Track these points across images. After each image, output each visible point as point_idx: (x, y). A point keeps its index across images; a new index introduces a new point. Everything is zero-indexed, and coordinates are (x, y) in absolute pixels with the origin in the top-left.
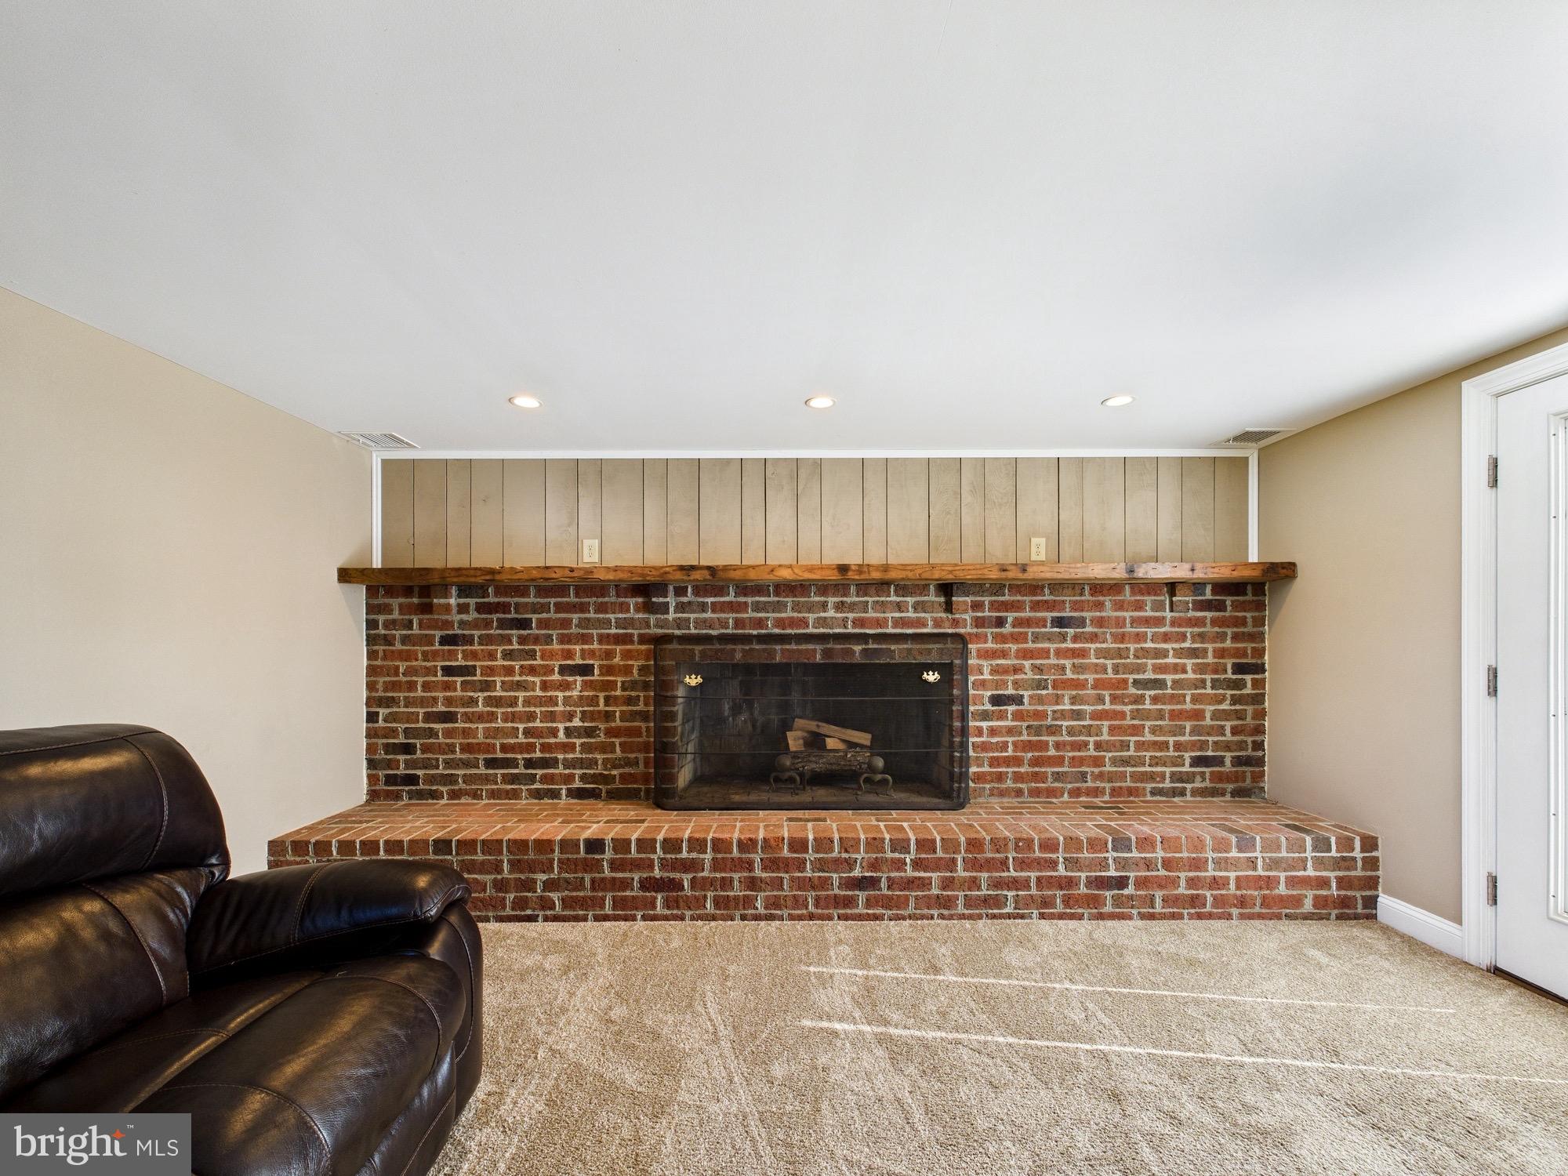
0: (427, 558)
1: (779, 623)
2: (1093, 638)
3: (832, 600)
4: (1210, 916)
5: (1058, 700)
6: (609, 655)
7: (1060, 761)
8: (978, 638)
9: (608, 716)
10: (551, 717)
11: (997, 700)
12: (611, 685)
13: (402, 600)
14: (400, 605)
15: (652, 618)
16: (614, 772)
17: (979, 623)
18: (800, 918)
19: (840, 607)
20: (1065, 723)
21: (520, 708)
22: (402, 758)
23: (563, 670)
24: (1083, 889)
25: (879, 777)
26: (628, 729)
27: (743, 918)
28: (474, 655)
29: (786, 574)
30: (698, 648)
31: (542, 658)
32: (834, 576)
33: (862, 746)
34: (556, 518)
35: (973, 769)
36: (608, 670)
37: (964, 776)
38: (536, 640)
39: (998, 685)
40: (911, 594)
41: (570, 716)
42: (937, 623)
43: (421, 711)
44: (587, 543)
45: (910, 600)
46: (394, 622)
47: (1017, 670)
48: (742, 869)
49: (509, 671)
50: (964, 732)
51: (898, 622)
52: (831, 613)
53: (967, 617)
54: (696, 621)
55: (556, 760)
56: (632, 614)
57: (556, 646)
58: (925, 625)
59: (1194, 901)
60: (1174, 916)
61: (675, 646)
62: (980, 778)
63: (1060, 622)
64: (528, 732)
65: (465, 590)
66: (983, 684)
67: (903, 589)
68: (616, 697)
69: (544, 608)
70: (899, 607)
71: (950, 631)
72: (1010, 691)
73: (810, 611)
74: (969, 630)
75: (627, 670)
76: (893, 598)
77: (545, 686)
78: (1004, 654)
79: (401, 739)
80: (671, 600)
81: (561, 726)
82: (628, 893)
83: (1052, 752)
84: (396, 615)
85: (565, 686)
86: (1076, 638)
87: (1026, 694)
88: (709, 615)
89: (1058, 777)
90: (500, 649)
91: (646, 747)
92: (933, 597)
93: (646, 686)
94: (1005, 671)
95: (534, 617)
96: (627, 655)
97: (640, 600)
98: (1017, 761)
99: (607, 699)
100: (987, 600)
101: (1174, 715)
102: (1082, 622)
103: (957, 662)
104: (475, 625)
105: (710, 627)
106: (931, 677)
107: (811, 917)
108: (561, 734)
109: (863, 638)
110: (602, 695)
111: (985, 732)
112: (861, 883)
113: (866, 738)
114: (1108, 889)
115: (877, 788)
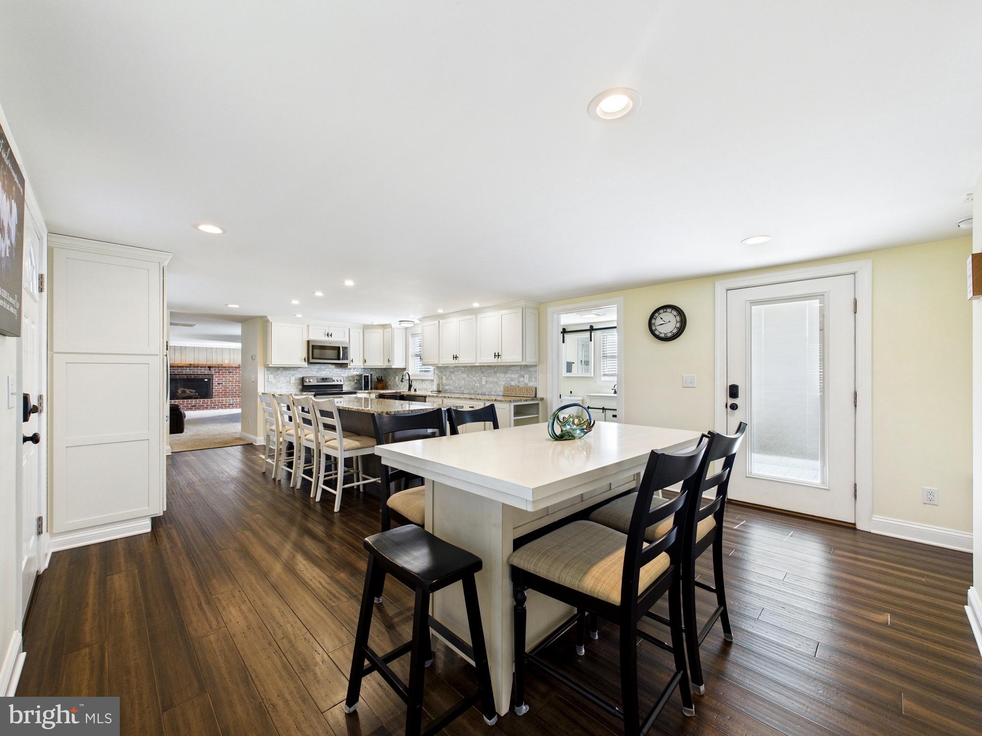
1: (178, 372)
2: (235, 375)
3: (188, 369)
5: (229, 384)
8: (215, 375)
11: (218, 384)
17: (215, 372)
24: (227, 405)
25: (197, 396)
29: (180, 365)
35: (214, 394)
37: (212, 395)
39: (218, 381)
42: (208, 372)
45: (203, 369)
47: (222, 379)
50: (213, 388)
51: (200, 372)
52: (188, 371)
53: (213, 371)
58: (205, 373)
63: (229, 372)
66: (216, 381)
67: (201, 367)
70: (201, 370)
71: (210, 373)
72: (221, 382)
73: (184, 370)
74: (213, 373)
78: (220, 377)
83: (228, 391)
86: (232, 375)
87: (223, 383)
89: (229, 395)
92: (207, 368)
94: (220, 379)
98: (222, 393)
100: (217, 369)
102: (233, 372)
103: (211, 378)
106: (206, 380)
109: (194, 374)
111: (216, 388)
112: (193, 406)
113: (194, 391)
114: (231, 405)
115: (196, 398)
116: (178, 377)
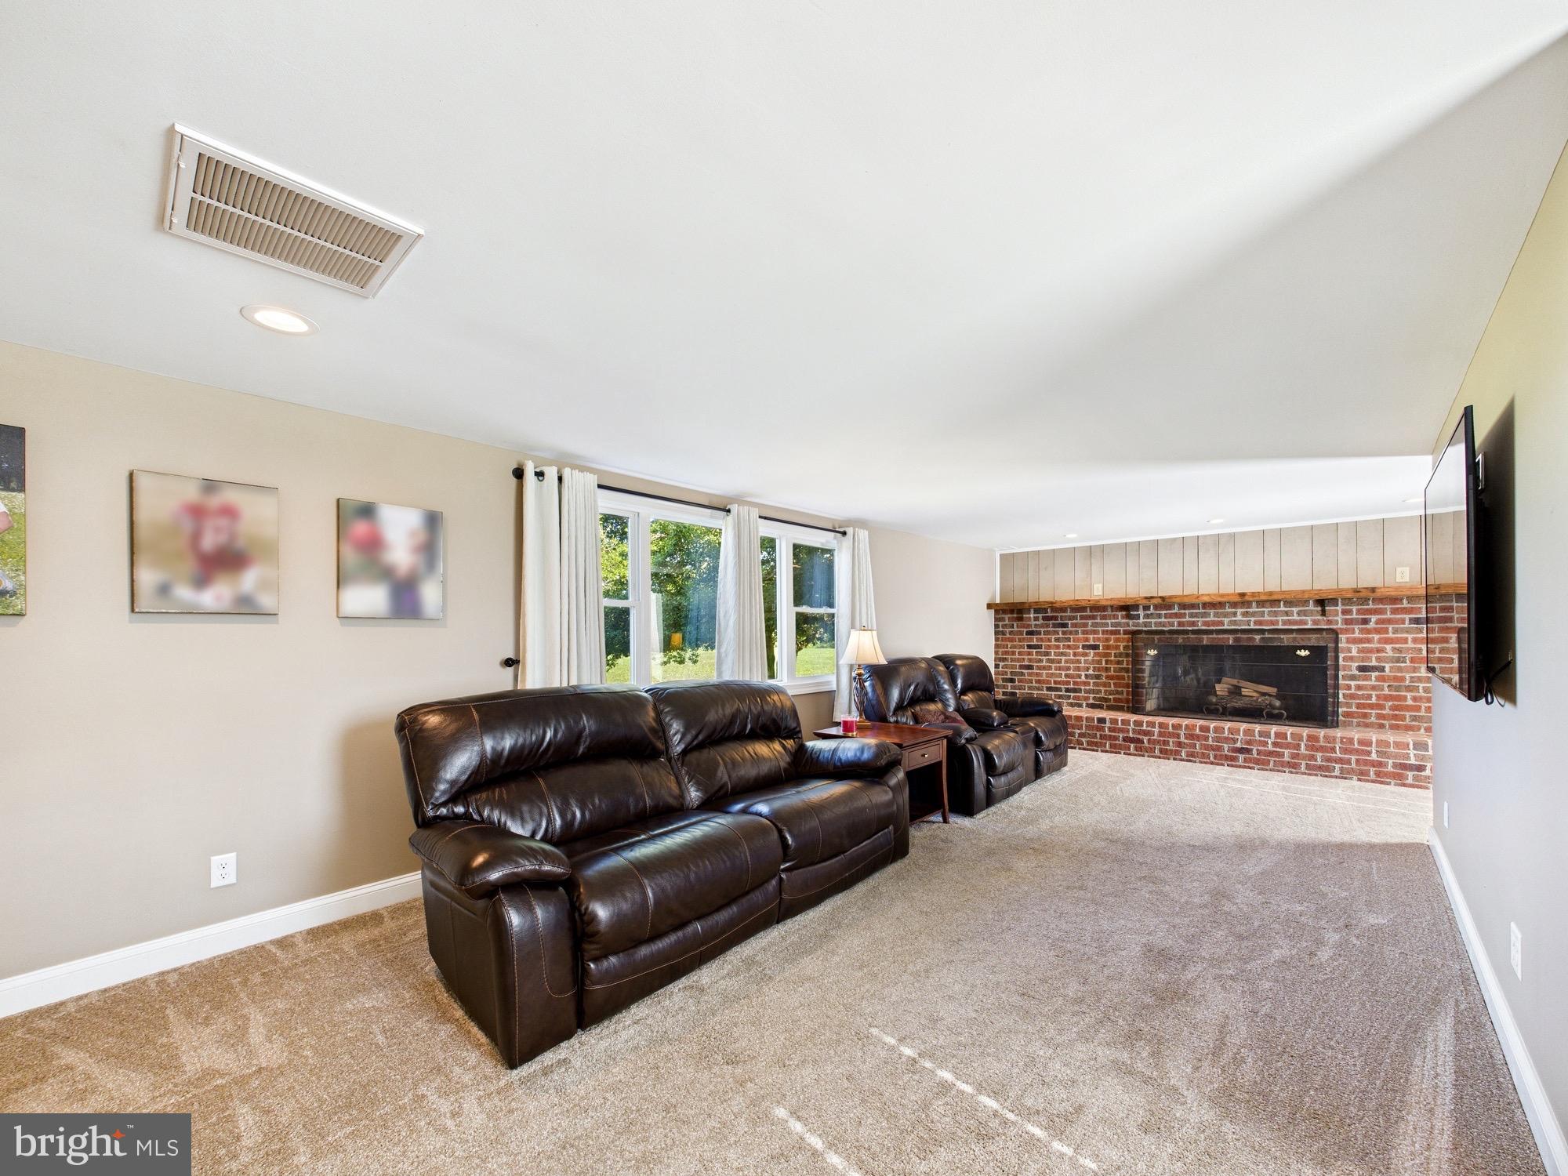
0: (1019, 598)
1: (1205, 623)
3: (1239, 611)
6: (1107, 640)
7: (1417, 708)
8: (1346, 631)
9: (1107, 670)
10: (1078, 669)
11: (1362, 669)
12: (1109, 655)
13: (1009, 615)
14: (1009, 618)
15: (1131, 622)
16: (1110, 697)
17: (1348, 622)
18: (1206, 763)
19: (1245, 614)
21: (1063, 664)
22: (1009, 684)
23: (1084, 647)
24: (1390, 769)
25: (1278, 712)
26: (1117, 676)
27: (1175, 759)
28: (1042, 640)
29: (1209, 599)
30: (1156, 637)
31: (1074, 641)
32: (1237, 599)
33: (1270, 695)
34: (1080, 574)
35: (1342, 709)
36: (1107, 647)
37: (1334, 713)
38: (1071, 633)
39: (1363, 659)
40: (1296, 606)
41: (1088, 669)
42: (1315, 622)
43: (1018, 664)
44: (1096, 587)
45: (1295, 610)
46: (1006, 625)
47: (1378, 651)
48: (1174, 737)
49: (1058, 647)
50: (1337, 687)
51: (1285, 622)
52: (1239, 618)
53: (1339, 618)
54: (1155, 623)
55: (1081, 689)
56: (1120, 620)
57: (1080, 636)
58: (1306, 624)
61: (1143, 635)
62: (1347, 715)
63: (1416, 621)
64: (1066, 676)
65: (1037, 611)
66: (1351, 659)
67: (1290, 603)
68: (1111, 661)
69: (1074, 618)
70: (1287, 613)
71: (1325, 627)
72: (1374, 663)
73: (1225, 616)
74: (1340, 626)
75: (1117, 647)
76: (1282, 608)
77: (1075, 654)
78: (1369, 641)
79: (1009, 676)
80: (1141, 613)
81: (1083, 674)
82: (1117, 742)
83: (1410, 703)
84: (1007, 622)
85: (1086, 655)
87: (1387, 665)
88: (1163, 620)
89: (1414, 718)
90: (1053, 637)
91: (1127, 686)
92: (1311, 607)
93: (1127, 655)
94: (1371, 651)
95: (1070, 622)
96: (1117, 640)
97: (1124, 613)
98: (1379, 707)
99: (1107, 662)
100: (1354, 608)
103: (1331, 645)
104: (1042, 626)
105: (1164, 626)
106: (1303, 653)
107: (1212, 763)
108: (1083, 677)
109: (1262, 631)
110: (1104, 659)
111: (1349, 686)
112: (1241, 751)
113: (1273, 690)
114: (1411, 770)
115: (1273, 717)
116: (1206, 640)
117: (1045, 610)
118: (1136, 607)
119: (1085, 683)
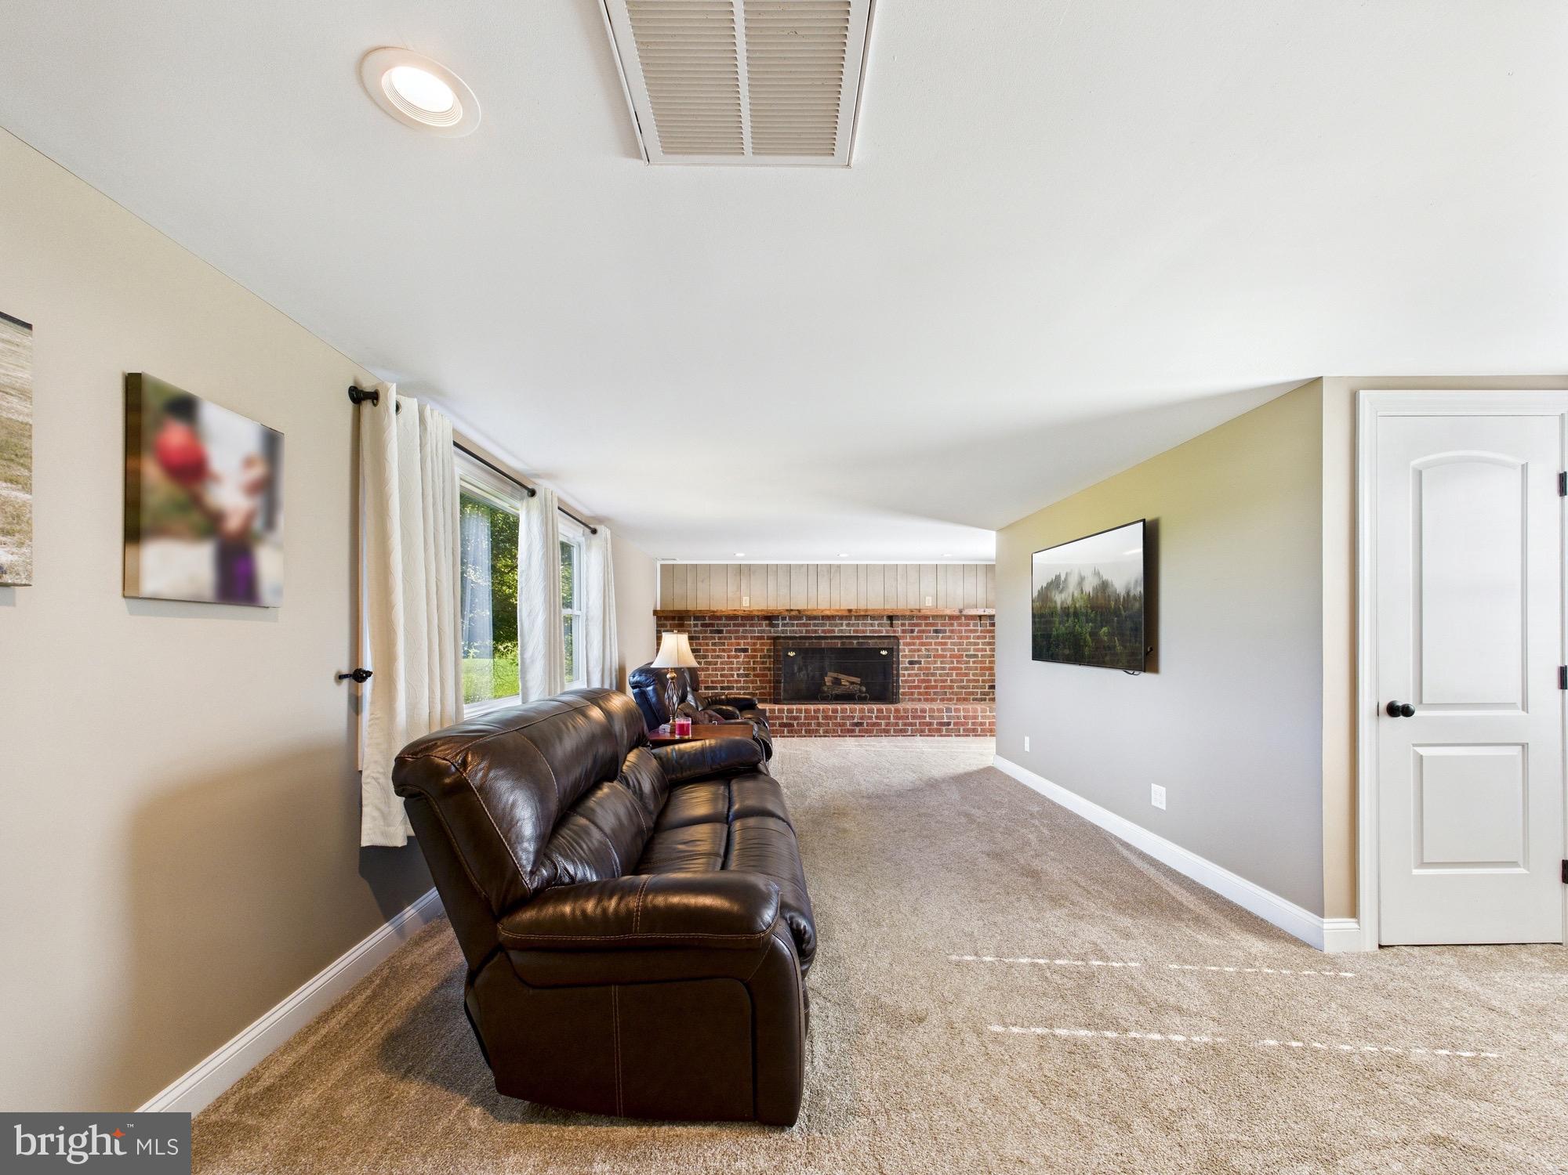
0: (679, 606)
1: (823, 631)
2: (950, 637)
3: (845, 622)
4: (979, 735)
5: (935, 662)
6: (755, 644)
7: (936, 687)
8: (903, 637)
9: (754, 669)
10: (731, 669)
11: (911, 663)
12: (756, 657)
13: (671, 622)
14: (670, 624)
15: (773, 630)
16: (757, 692)
17: (904, 631)
18: (836, 736)
19: (848, 625)
20: (938, 672)
21: (719, 666)
23: (736, 650)
24: (935, 726)
25: (864, 695)
26: (763, 674)
27: (815, 736)
28: (700, 644)
29: (828, 613)
30: (791, 641)
31: (728, 645)
32: (847, 614)
33: (857, 684)
34: (731, 589)
35: (901, 691)
36: (754, 650)
37: (897, 693)
38: (725, 638)
39: (911, 656)
40: (876, 620)
41: (739, 669)
42: (887, 632)
44: (744, 598)
45: (876, 622)
47: (919, 650)
48: (815, 719)
49: (714, 651)
50: (898, 675)
51: (871, 631)
52: (844, 627)
53: (899, 629)
54: (790, 630)
55: (733, 687)
56: (764, 628)
58: (882, 633)
59: (974, 730)
60: (967, 736)
61: (783, 641)
62: (904, 694)
63: (936, 631)
64: (722, 676)
66: (905, 656)
67: (873, 618)
68: (758, 661)
69: (729, 625)
70: (872, 625)
71: (892, 635)
72: (916, 659)
73: (836, 627)
74: (900, 634)
75: (762, 650)
76: (869, 622)
77: (729, 657)
78: (914, 644)
80: (780, 622)
81: (735, 673)
82: (774, 728)
83: (933, 683)
85: (738, 657)
86: (943, 638)
87: (923, 660)
88: (795, 628)
89: (935, 693)
91: (770, 682)
92: (885, 621)
93: (770, 657)
94: (914, 651)
95: (725, 629)
96: (762, 644)
97: (767, 622)
98: (919, 687)
99: (754, 662)
100: (907, 622)
101: (982, 669)
102: (945, 631)
103: (895, 647)
104: (700, 632)
105: (796, 633)
106: (884, 653)
107: (839, 736)
108: (735, 676)
109: (857, 638)
110: (752, 660)
111: (906, 675)
112: (857, 725)
113: (860, 680)
114: (944, 726)
115: (862, 700)
116: (823, 644)
117: (704, 618)
118: (776, 617)
119: (737, 682)
